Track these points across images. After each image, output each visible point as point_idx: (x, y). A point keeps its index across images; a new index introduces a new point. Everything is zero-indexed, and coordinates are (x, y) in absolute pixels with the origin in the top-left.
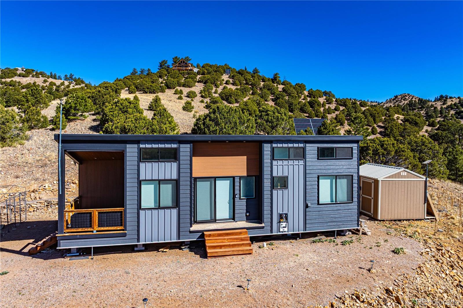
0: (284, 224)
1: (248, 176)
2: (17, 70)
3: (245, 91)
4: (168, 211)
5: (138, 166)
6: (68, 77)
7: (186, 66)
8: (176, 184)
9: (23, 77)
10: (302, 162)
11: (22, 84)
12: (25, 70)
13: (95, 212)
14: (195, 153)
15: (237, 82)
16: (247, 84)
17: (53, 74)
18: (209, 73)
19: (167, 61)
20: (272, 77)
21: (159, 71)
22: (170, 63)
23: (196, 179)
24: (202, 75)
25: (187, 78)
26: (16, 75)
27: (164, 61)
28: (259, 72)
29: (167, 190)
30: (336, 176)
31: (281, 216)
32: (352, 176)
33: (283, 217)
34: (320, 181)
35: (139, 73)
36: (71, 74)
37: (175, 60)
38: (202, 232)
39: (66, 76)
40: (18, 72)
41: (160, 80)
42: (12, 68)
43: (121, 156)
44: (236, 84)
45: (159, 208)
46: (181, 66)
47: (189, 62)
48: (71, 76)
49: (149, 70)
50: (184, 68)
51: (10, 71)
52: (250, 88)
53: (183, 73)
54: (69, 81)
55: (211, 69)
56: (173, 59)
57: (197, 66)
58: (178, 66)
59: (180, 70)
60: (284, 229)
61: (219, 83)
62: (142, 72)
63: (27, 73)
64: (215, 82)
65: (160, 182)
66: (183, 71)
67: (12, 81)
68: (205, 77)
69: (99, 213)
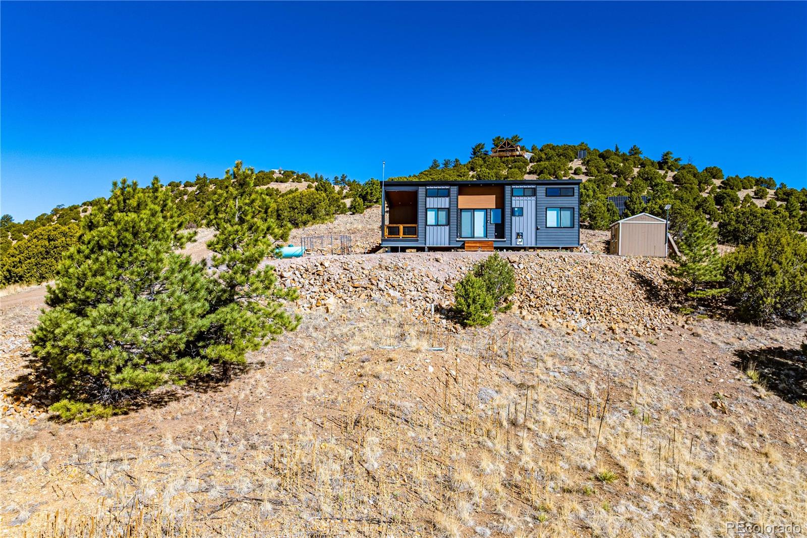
0: (520, 240)
1: (496, 208)
2: (273, 173)
3: (603, 183)
4: (443, 227)
5: (426, 199)
6: (339, 179)
7: (512, 151)
8: (448, 210)
9: (281, 182)
10: (534, 198)
11: (280, 193)
12: (282, 172)
13: (401, 227)
14: (460, 193)
15: (593, 170)
16: (611, 172)
17: (319, 177)
18: (548, 159)
19: (484, 145)
20: (659, 158)
21: (470, 160)
22: (488, 147)
23: (461, 210)
24: (537, 162)
25: (511, 168)
26: (272, 180)
27: (479, 145)
28: (640, 153)
29: (442, 215)
30: (561, 208)
31: (518, 234)
32: (574, 208)
33: (519, 235)
34: (548, 212)
35: (442, 166)
36: (343, 175)
37: (496, 142)
38: (464, 241)
39: (336, 178)
40: (275, 176)
41: (471, 173)
42: (267, 171)
43: (416, 194)
44: (590, 173)
45: (437, 225)
46: (503, 151)
47: (519, 144)
48: (344, 178)
49: (457, 161)
50: (509, 154)
51: (264, 175)
52: (614, 178)
53: (507, 160)
54: (340, 186)
55: (551, 152)
56: (494, 140)
57: (533, 149)
58: (499, 151)
59: (502, 157)
60: (520, 243)
61: (563, 172)
62: (446, 164)
63: (286, 176)
64: (555, 172)
65: (438, 209)
66: (506, 158)
67: (268, 188)
68: (541, 165)
69: (404, 227)
